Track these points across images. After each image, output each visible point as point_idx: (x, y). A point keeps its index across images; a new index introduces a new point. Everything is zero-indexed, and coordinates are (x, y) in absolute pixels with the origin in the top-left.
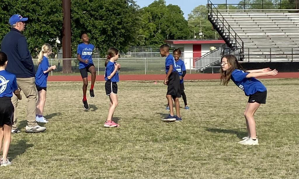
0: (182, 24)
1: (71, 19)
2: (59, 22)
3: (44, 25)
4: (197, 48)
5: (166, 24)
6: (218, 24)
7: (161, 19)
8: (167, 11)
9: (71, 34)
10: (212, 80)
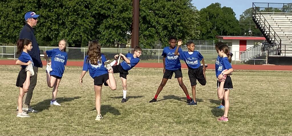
0: (234, 23)
1: (139, 16)
2: (129, 18)
3: (117, 21)
4: (243, 43)
5: (221, 22)
6: (260, 24)
7: (216, 19)
8: (222, 12)
9: (139, 28)
10: (251, 70)
